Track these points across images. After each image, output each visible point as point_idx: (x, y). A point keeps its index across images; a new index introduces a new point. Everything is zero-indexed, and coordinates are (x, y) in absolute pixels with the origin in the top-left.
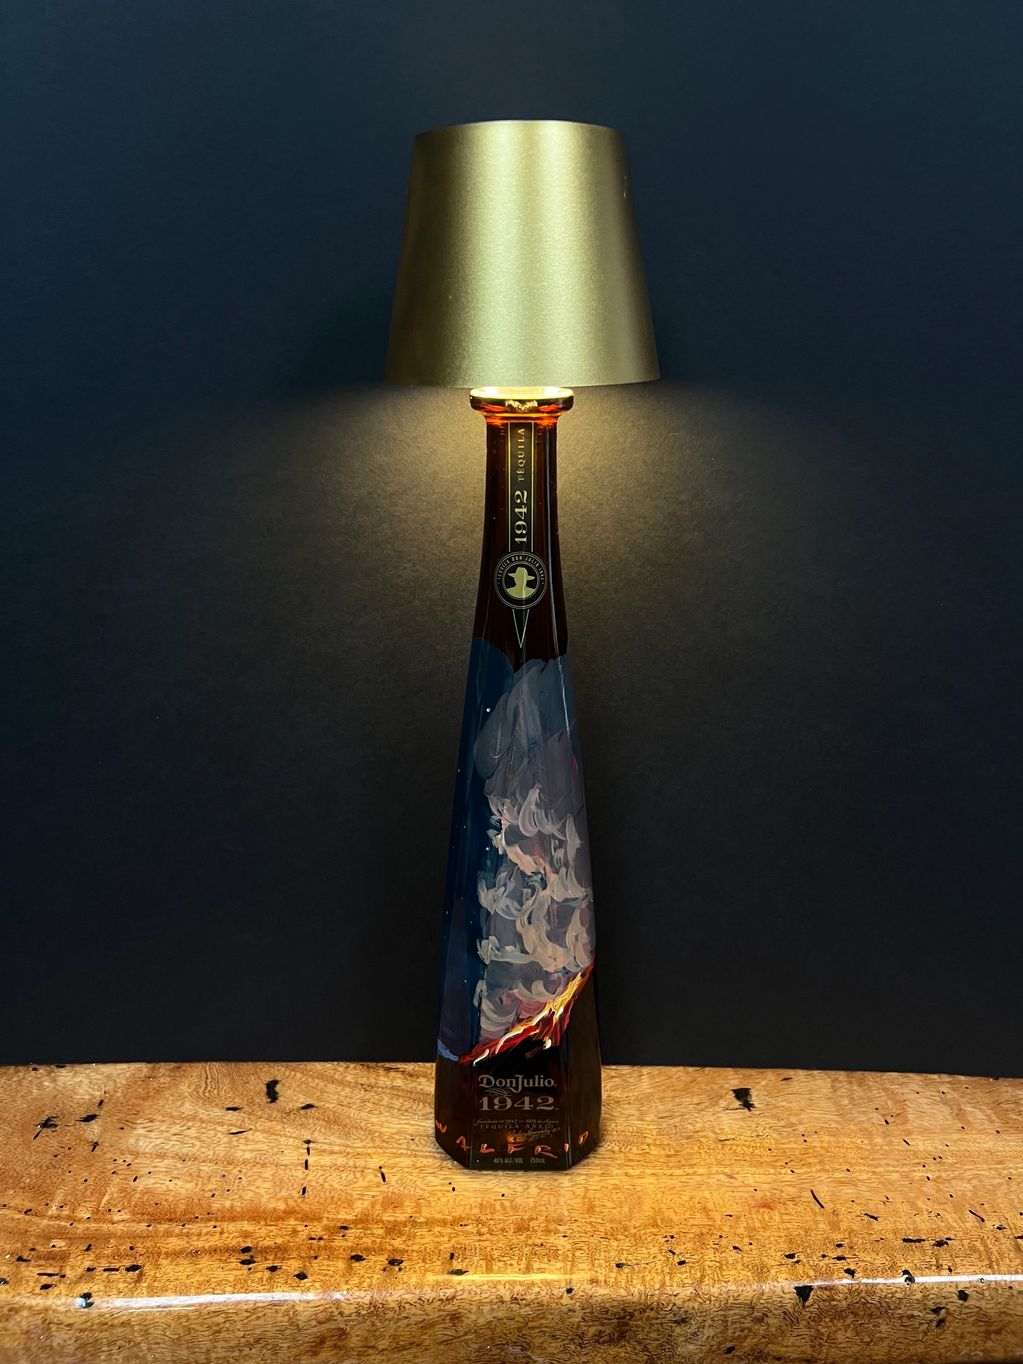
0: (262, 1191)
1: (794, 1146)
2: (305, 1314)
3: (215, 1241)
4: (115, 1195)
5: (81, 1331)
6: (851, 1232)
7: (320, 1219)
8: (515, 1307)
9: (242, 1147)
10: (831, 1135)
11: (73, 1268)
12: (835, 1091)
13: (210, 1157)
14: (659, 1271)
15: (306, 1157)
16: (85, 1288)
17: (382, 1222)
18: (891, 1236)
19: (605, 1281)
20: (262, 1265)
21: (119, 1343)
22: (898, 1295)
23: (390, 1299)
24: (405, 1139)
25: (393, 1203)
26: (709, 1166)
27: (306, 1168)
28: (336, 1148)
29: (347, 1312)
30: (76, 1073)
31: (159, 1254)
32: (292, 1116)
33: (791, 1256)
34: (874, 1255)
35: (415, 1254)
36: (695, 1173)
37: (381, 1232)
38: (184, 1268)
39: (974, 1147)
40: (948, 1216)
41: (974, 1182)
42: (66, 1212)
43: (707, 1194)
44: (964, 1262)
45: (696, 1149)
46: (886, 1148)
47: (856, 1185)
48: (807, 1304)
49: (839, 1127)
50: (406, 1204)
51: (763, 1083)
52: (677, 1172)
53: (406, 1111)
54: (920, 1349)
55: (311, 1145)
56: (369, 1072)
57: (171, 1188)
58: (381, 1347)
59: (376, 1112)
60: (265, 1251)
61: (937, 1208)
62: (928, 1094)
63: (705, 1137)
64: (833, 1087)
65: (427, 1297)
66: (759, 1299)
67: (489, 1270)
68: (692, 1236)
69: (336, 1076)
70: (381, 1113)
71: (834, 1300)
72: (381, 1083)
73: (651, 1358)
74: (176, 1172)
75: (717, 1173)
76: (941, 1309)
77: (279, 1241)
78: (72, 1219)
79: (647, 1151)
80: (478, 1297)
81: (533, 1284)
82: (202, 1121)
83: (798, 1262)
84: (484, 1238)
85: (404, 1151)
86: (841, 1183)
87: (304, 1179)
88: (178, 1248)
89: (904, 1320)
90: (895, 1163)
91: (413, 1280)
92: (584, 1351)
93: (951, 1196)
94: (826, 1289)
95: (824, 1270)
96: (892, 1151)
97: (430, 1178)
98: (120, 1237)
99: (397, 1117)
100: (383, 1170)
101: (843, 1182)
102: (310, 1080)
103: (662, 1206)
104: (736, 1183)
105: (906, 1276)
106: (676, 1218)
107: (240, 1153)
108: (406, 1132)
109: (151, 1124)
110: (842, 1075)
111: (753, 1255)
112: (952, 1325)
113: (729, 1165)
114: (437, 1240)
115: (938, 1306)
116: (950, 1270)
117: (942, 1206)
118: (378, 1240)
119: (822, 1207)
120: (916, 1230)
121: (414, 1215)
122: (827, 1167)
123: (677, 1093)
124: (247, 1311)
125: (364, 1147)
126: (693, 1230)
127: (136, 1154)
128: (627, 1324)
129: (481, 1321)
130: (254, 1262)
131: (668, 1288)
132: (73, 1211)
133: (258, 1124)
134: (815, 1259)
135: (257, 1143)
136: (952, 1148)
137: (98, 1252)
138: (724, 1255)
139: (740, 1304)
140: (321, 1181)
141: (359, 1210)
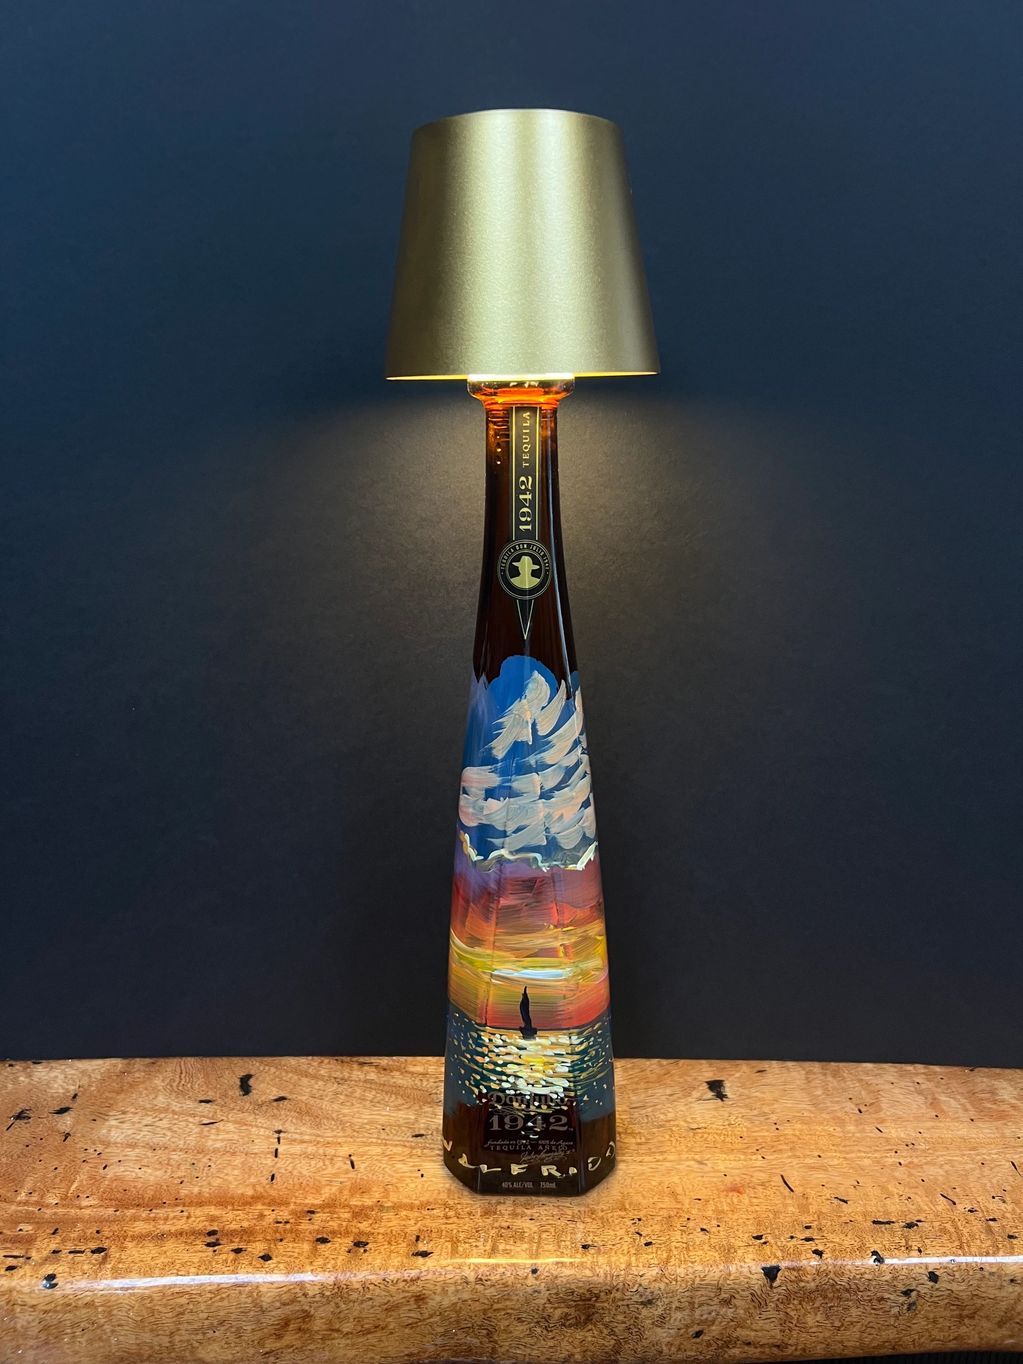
0: (230, 1178)
1: (768, 1134)
2: (269, 1294)
3: (182, 1225)
4: (85, 1183)
5: (45, 1312)
6: (820, 1214)
7: (287, 1204)
8: (480, 1288)
9: (213, 1137)
10: (804, 1123)
11: (38, 1250)
12: (809, 1082)
13: (181, 1146)
14: (625, 1252)
15: (276, 1146)
16: (49, 1270)
17: (349, 1206)
18: (860, 1219)
19: (571, 1263)
20: (227, 1247)
21: (82, 1325)
22: (866, 1276)
23: (354, 1279)
24: (376, 1128)
25: (360, 1189)
26: (679, 1153)
27: (276, 1156)
28: (307, 1138)
29: (311, 1293)
30: (52, 1068)
31: (125, 1239)
32: (264, 1108)
33: (759, 1237)
34: (842, 1236)
35: (380, 1237)
36: (665, 1160)
37: (347, 1216)
38: (150, 1250)
39: (948, 1135)
40: (919, 1200)
41: (947, 1167)
42: (35, 1198)
43: (676, 1179)
45: (667, 1137)
46: (858, 1135)
47: (826, 1170)
48: (774, 1285)
49: (812, 1115)
50: (374, 1189)
51: (737, 1075)
52: (647, 1158)
53: (378, 1102)
54: (891, 1334)
55: (282, 1135)
56: (343, 1067)
57: (140, 1175)
58: (345, 1330)
59: (348, 1104)
60: (232, 1233)
62: (903, 1084)
63: (678, 1126)
64: (807, 1078)
65: (391, 1277)
66: (726, 1279)
67: (454, 1252)
68: (659, 1218)
69: (310, 1070)
70: (353, 1105)
71: (802, 1281)
72: (354, 1077)
73: (618, 1342)
74: (146, 1160)
75: (687, 1159)
76: (912, 1291)
77: (245, 1224)
78: (41, 1205)
80: (443, 1278)
81: (498, 1265)
82: (174, 1113)
83: (765, 1243)
84: (451, 1221)
85: (374, 1140)
86: (812, 1168)
87: (273, 1166)
88: (144, 1231)
89: (875, 1302)
90: (868, 1149)
91: (378, 1262)
92: (551, 1335)
93: (923, 1181)
94: (793, 1269)
95: (791, 1250)
96: (865, 1138)
97: (399, 1165)
98: (90, 1221)
99: (369, 1108)
100: (352, 1158)
101: (813, 1168)
102: (284, 1074)
103: (632, 1190)
104: (707, 1169)
105: (875, 1257)
106: (644, 1202)
107: (210, 1143)
108: (376, 1123)
109: (123, 1116)
110: (816, 1067)
111: (720, 1236)
112: (924, 1308)
113: (700, 1152)
114: (404, 1223)
115: (909, 1288)
116: (920, 1251)
117: (913, 1190)
118: (344, 1224)
119: (792, 1190)
120: (886, 1213)
121: (381, 1200)
122: (798, 1154)
123: (651, 1085)
124: (210, 1292)
125: (335, 1137)
126: (661, 1213)
127: (107, 1144)
128: (594, 1306)
129: (446, 1303)
130: (219, 1245)
131: (634, 1269)
132: (42, 1197)
133: (230, 1116)
134: (783, 1240)
135: (228, 1133)
136: (925, 1135)
137: (64, 1235)
138: (691, 1236)
139: (707, 1284)
140: (290, 1168)
141: (327, 1195)
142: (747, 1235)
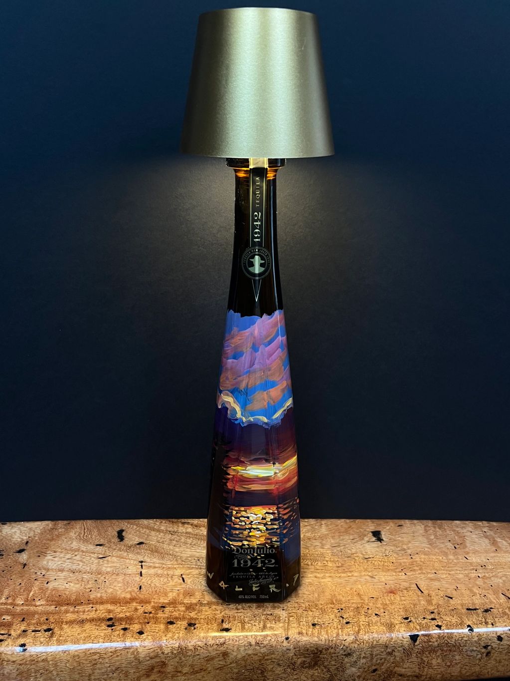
0: (117, 588)
1: (406, 561)
2: (143, 653)
3: (93, 615)
4: (37, 592)
5: (20, 665)
6: (438, 605)
7: (149, 602)
8: (258, 648)
9: (106, 565)
10: (425, 554)
11: (15, 630)
12: (427, 532)
13: (88, 571)
14: (336, 627)
15: (141, 570)
16: (22, 641)
17: (184, 603)
18: (460, 607)
19: (307, 633)
20: (119, 627)
21: (41, 671)
22: (465, 639)
23: (189, 644)
24: (195, 559)
25: (189, 593)
26: (360, 572)
27: (141, 575)
28: (157, 565)
29: (166, 652)
30: (13, 527)
31: (62, 622)
32: (132, 549)
33: (407, 618)
34: (451, 617)
35: (202, 620)
36: (352, 575)
37: (183, 609)
38: (77, 629)
39: (502, 560)
40: (490, 597)
41: (504, 578)
42: (10, 601)
43: (360, 586)
44: (500, 620)
45: (353, 563)
46: (455, 561)
47: (439, 581)
48: (416, 644)
49: (430, 550)
50: (197, 594)
51: (388, 528)
52: (343, 575)
53: (194, 545)
54: (477, 669)
55: (143, 564)
56: (173, 525)
57: (67, 587)
58: (184, 672)
59: (178, 546)
60: (121, 619)
61: (484, 592)
62: (477, 532)
63: (358, 556)
64: (425, 530)
65: (210, 643)
66: (390, 642)
67: (243, 629)
68: (352, 608)
69: (156, 527)
70: (180, 546)
71: (430, 642)
72: (180, 531)
73: (331, 675)
74: (69, 579)
75: (365, 575)
76: (488, 646)
77: (128, 614)
78: (14, 604)
79: (326, 564)
80: (237, 643)
81: (267, 635)
82: (83, 551)
83: (410, 621)
84: (240, 611)
85: (194, 566)
86: (431, 580)
87: (140, 581)
88: (72, 619)
89: (469, 652)
90: (460, 569)
91: (202, 634)
92: (295, 672)
93: (492, 586)
94: (426, 636)
95: (424, 625)
96: (458, 562)
98: (42, 614)
99: (190, 548)
100: (183, 576)
101: (433, 579)
102: (141, 529)
103: (336, 593)
104: (375, 580)
105: (469, 628)
106: (343, 599)
107: (104, 568)
108: (194, 556)
109: (55, 554)
110: (429, 523)
111: (386, 618)
112: (494, 655)
113: (371, 571)
114: (214, 612)
115: (487, 644)
116: (493, 625)
117: (487, 591)
118: (182, 613)
119: (422, 592)
120: (474, 604)
121: (201, 600)
122: (424, 572)
123: (342, 534)
124: (111, 652)
125: (172, 564)
126: (353, 606)
127: (48, 570)
128: (319, 657)
129: (239, 656)
130: (115, 626)
131: (340, 636)
132: (14, 600)
133: (114, 553)
134: (420, 620)
135: (114, 562)
136: (491, 561)
137: (28, 621)
138: (370, 618)
139: (379, 644)
140: (149, 582)
141: (171, 597)
142: (400, 617)
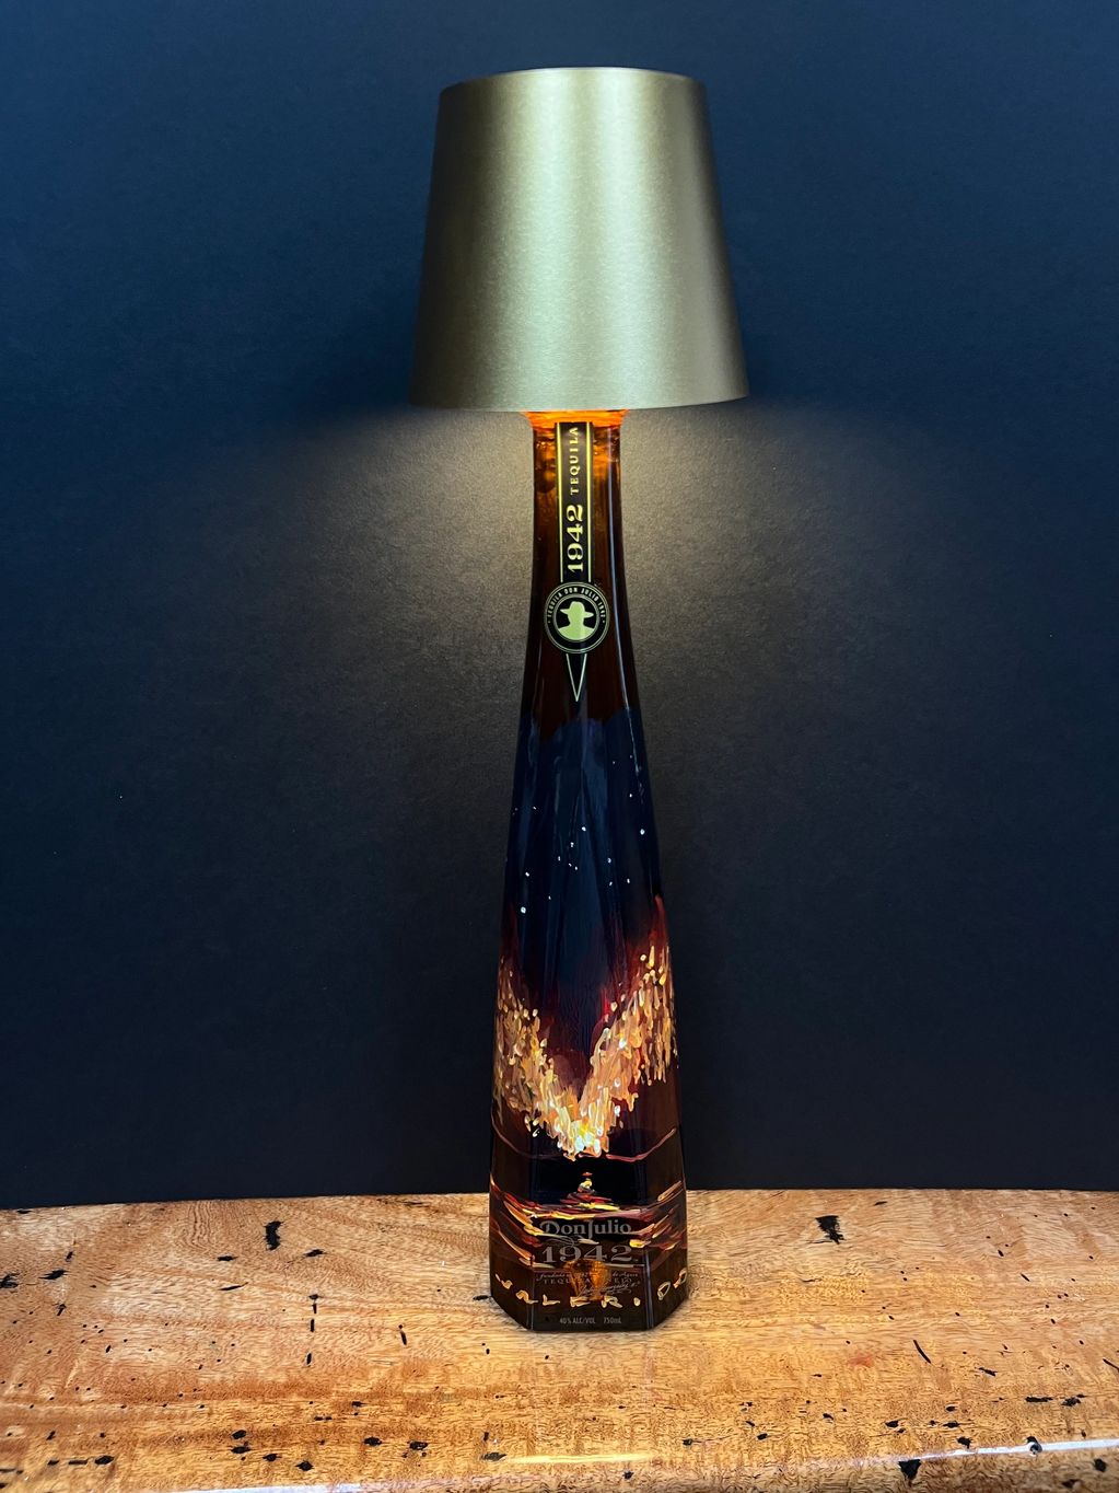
0: (259, 1361)
1: (894, 1286)
3: (202, 1424)
4: (84, 1370)
6: (964, 1391)
7: (327, 1394)
9: (236, 1306)
10: (935, 1271)
11: (32, 1461)
12: (938, 1216)
13: (198, 1319)
14: (736, 1447)
15: (312, 1316)
16: (45, 1486)
17: (401, 1394)
18: (1011, 1395)
19: (671, 1463)
20: (258, 1452)
22: (1022, 1467)
23: (412, 1491)
24: (430, 1289)
25: (415, 1371)
26: (791, 1314)
27: (312, 1330)
28: (348, 1304)
30: (41, 1218)
31: (135, 1444)
32: (296, 1266)
33: (893, 1424)
34: (992, 1419)
35: (441, 1435)
36: (775, 1324)
37: (401, 1408)
38: (164, 1460)
39: (1106, 1281)
40: (1078, 1368)
41: (1108, 1324)
42: (25, 1391)
43: (790, 1348)
44: (1101, 1425)
45: (776, 1293)
46: (1001, 1285)
47: (966, 1332)
48: (914, 1482)
49: (945, 1261)
50: (431, 1371)
51: (853, 1209)
52: (754, 1322)
53: (431, 1255)
55: (318, 1301)
56: (387, 1208)
57: (150, 1359)
59: (395, 1257)
60: (262, 1435)
61: (1065, 1358)
62: (1048, 1217)
63: (787, 1277)
64: (935, 1211)
65: (457, 1488)
66: (856, 1477)
67: (531, 1451)
68: (774, 1402)
69: (349, 1215)
70: (401, 1259)
71: (946, 1476)
72: (401, 1222)
74: (157, 1339)
75: (802, 1322)
76: (1074, 1481)
77: (279, 1422)
78: (33, 1401)
79: (718, 1296)
80: (518, 1487)
81: (584, 1468)
82: (189, 1274)
83: (901, 1431)
84: (525, 1412)
85: (428, 1305)
86: (949, 1330)
87: (309, 1344)
88: (157, 1434)
90: (1013, 1304)
91: (440, 1468)
93: (1081, 1343)
94: (936, 1463)
95: (933, 1440)
96: (1008, 1289)
97: (460, 1338)
98: (90, 1422)
99: (420, 1264)
100: (404, 1330)
101: (951, 1329)
102: (318, 1220)
103: (737, 1365)
104: (825, 1334)
105: (1032, 1444)
106: (754, 1380)
107: (233, 1314)
108: (430, 1282)
109: (127, 1280)
110: (944, 1195)
111: (847, 1425)
113: (816, 1312)
114: (469, 1415)
115: (1071, 1478)
116: (1084, 1435)
117: (1071, 1356)
118: (398, 1419)
119: (928, 1360)
120: (1042, 1386)
121: (440, 1386)
122: (932, 1311)
123: (752, 1224)
125: (381, 1302)
126: (775, 1395)
127: (110, 1318)
130: (249, 1450)
131: (746, 1469)
132: (34, 1390)
133: (256, 1277)
134: (923, 1427)
135: (254, 1300)
136: (1080, 1283)
137: (62, 1440)
138: (813, 1425)
139: (832, 1484)
140: (329, 1346)
141: (375, 1380)
142: (879, 1422)
